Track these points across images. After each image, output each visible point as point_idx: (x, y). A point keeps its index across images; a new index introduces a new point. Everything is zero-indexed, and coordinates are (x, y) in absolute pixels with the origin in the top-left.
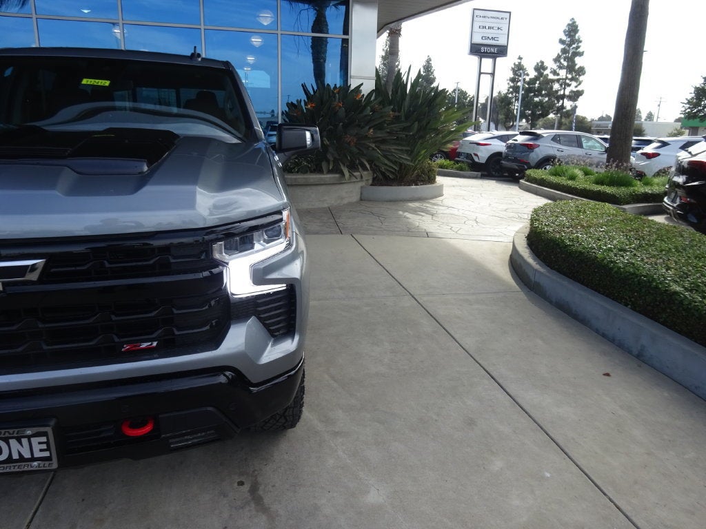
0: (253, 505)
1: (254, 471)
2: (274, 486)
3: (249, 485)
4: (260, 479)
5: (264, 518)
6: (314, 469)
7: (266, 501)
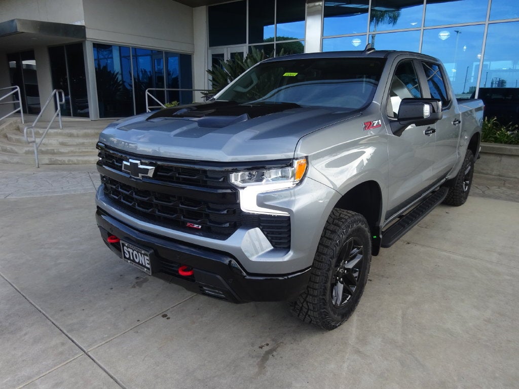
0: (259, 360)
1: (281, 343)
2: (281, 357)
3: (270, 348)
4: (279, 349)
5: (257, 370)
6: (316, 364)
7: (268, 362)
